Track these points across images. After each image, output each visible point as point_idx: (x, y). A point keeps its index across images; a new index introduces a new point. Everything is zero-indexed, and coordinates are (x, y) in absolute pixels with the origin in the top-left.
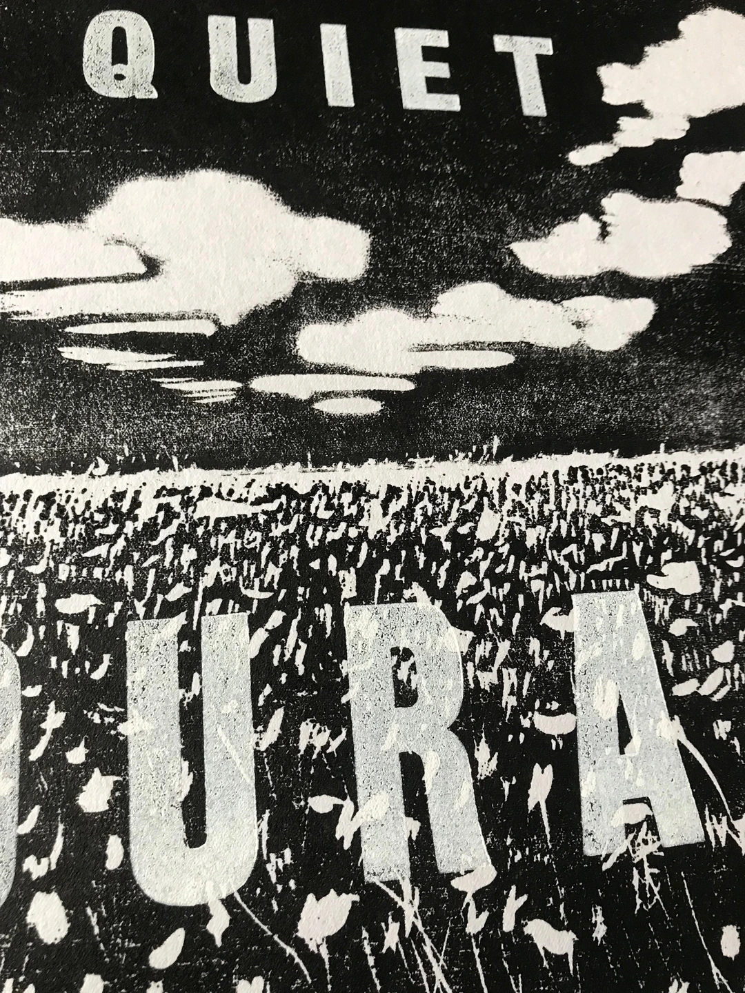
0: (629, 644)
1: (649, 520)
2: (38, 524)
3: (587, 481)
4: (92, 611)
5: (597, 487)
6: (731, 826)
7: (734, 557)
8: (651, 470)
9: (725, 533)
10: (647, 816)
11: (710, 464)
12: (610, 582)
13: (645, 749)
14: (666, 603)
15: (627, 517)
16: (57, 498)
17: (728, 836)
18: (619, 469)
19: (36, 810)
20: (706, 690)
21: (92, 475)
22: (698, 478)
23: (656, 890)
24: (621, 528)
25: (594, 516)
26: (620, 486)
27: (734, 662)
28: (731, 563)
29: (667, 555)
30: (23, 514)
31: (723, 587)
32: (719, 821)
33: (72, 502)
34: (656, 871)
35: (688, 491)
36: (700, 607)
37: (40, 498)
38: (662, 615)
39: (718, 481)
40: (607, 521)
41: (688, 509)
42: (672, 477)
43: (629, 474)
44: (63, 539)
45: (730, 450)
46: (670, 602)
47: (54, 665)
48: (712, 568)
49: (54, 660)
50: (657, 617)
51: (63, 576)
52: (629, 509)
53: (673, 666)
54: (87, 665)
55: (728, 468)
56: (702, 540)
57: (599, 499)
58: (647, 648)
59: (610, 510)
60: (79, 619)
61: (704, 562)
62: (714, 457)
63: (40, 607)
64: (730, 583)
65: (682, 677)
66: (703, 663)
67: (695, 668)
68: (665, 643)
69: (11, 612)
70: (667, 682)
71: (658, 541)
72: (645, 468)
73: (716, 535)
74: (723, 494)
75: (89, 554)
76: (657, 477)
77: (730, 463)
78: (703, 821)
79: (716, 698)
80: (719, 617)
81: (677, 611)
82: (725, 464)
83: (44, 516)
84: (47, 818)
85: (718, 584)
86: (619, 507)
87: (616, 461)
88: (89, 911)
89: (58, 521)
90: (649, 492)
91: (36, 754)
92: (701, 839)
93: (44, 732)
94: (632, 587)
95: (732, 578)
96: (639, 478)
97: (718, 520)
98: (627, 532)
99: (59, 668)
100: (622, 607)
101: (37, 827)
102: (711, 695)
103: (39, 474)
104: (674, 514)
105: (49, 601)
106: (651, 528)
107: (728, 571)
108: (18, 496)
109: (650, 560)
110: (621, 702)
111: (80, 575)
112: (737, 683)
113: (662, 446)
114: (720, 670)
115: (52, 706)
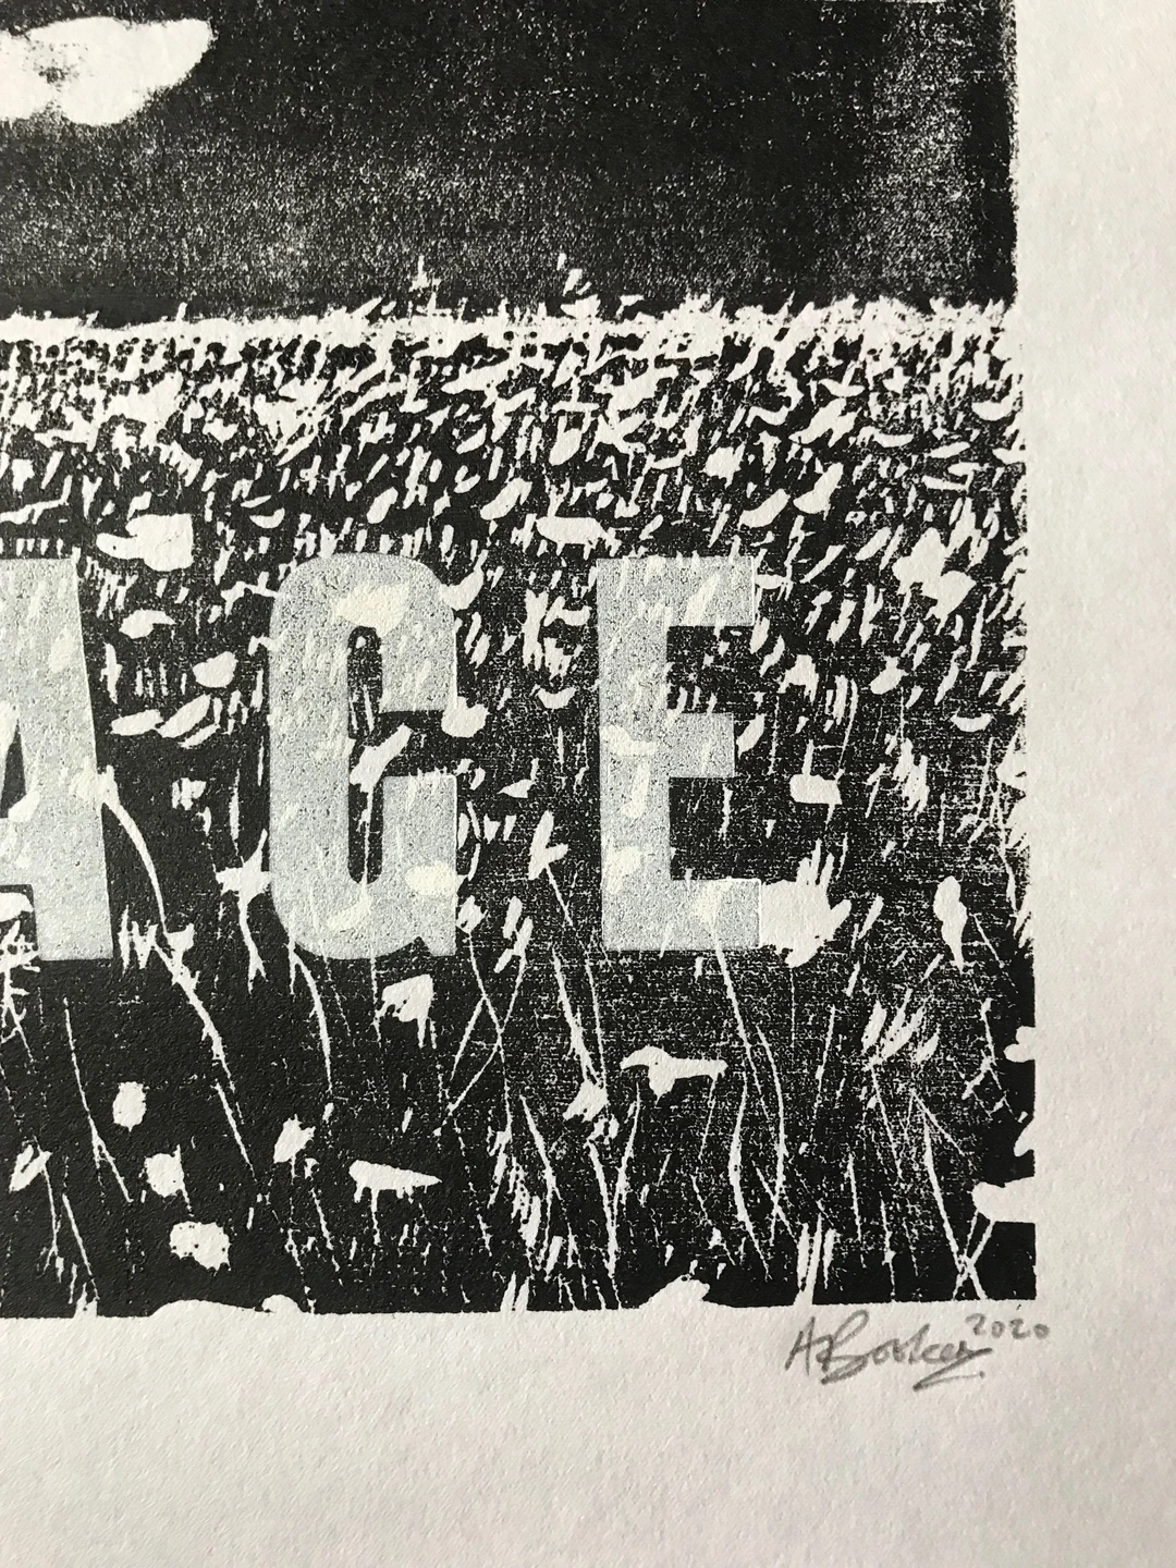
0: (45, 647)
1: (121, 440)
3: (25, 366)
5: (41, 378)
6: (161, 940)
7: (265, 510)
8: (149, 350)
9: (260, 467)
10: (23, 913)
11: (265, 343)
12: (31, 542)
13: (44, 815)
14: (122, 583)
15: (83, 432)
17: (153, 953)
18: (90, 348)
20: (171, 730)
22: (237, 365)
23: (17, 1019)
24: (68, 451)
25: (25, 430)
26: (84, 378)
27: (231, 688)
28: (260, 521)
29: (141, 501)
31: (235, 562)
32: (143, 932)
34: (23, 992)
35: (207, 391)
36: (184, 592)
38: (111, 603)
39: (273, 374)
40: (46, 439)
41: (199, 423)
42: (184, 365)
43: (105, 358)
45: (313, 318)
46: (131, 581)
48: (220, 526)
50: (102, 605)
52: (89, 419)
53: (118, 686)
55: (300, 351)
56: (212, 477)
57: (39, 401)
58: (77, 655)
59: (54, 420)
61: (208, 516)
62: (278, 329)
64: (248, 555)
65: (133, 705)
66: (173, 684)
67: (158, 692)
68: (110, 650)
70: (104, 711)
71: (131, 476)
72: (138, 349)
73: (244, 469)
74: (274, 398)
76: (157, 362)
77: (305, 341)
78: (116, 929)
79: (186, 744)
80: (216, 611)
81: (140, 597)
82: (295, 343)
85: (224, 556)
86: (71, 414)
87: (86, 333)
90: (134, 389)
92: (106, 950)
94: (67, 551)
95: (256, 547)
96: (121, 365)
97: (252, 443)
98: (79, 459)
100: (42, 586)
102: (181, 738)
104: (171, 432)
106: (122, 453)
107: (248, 534)
109: (109, 508)
110: (17, 737)
112: (231, 722)
113: (183, 307)
114: (204, 700)
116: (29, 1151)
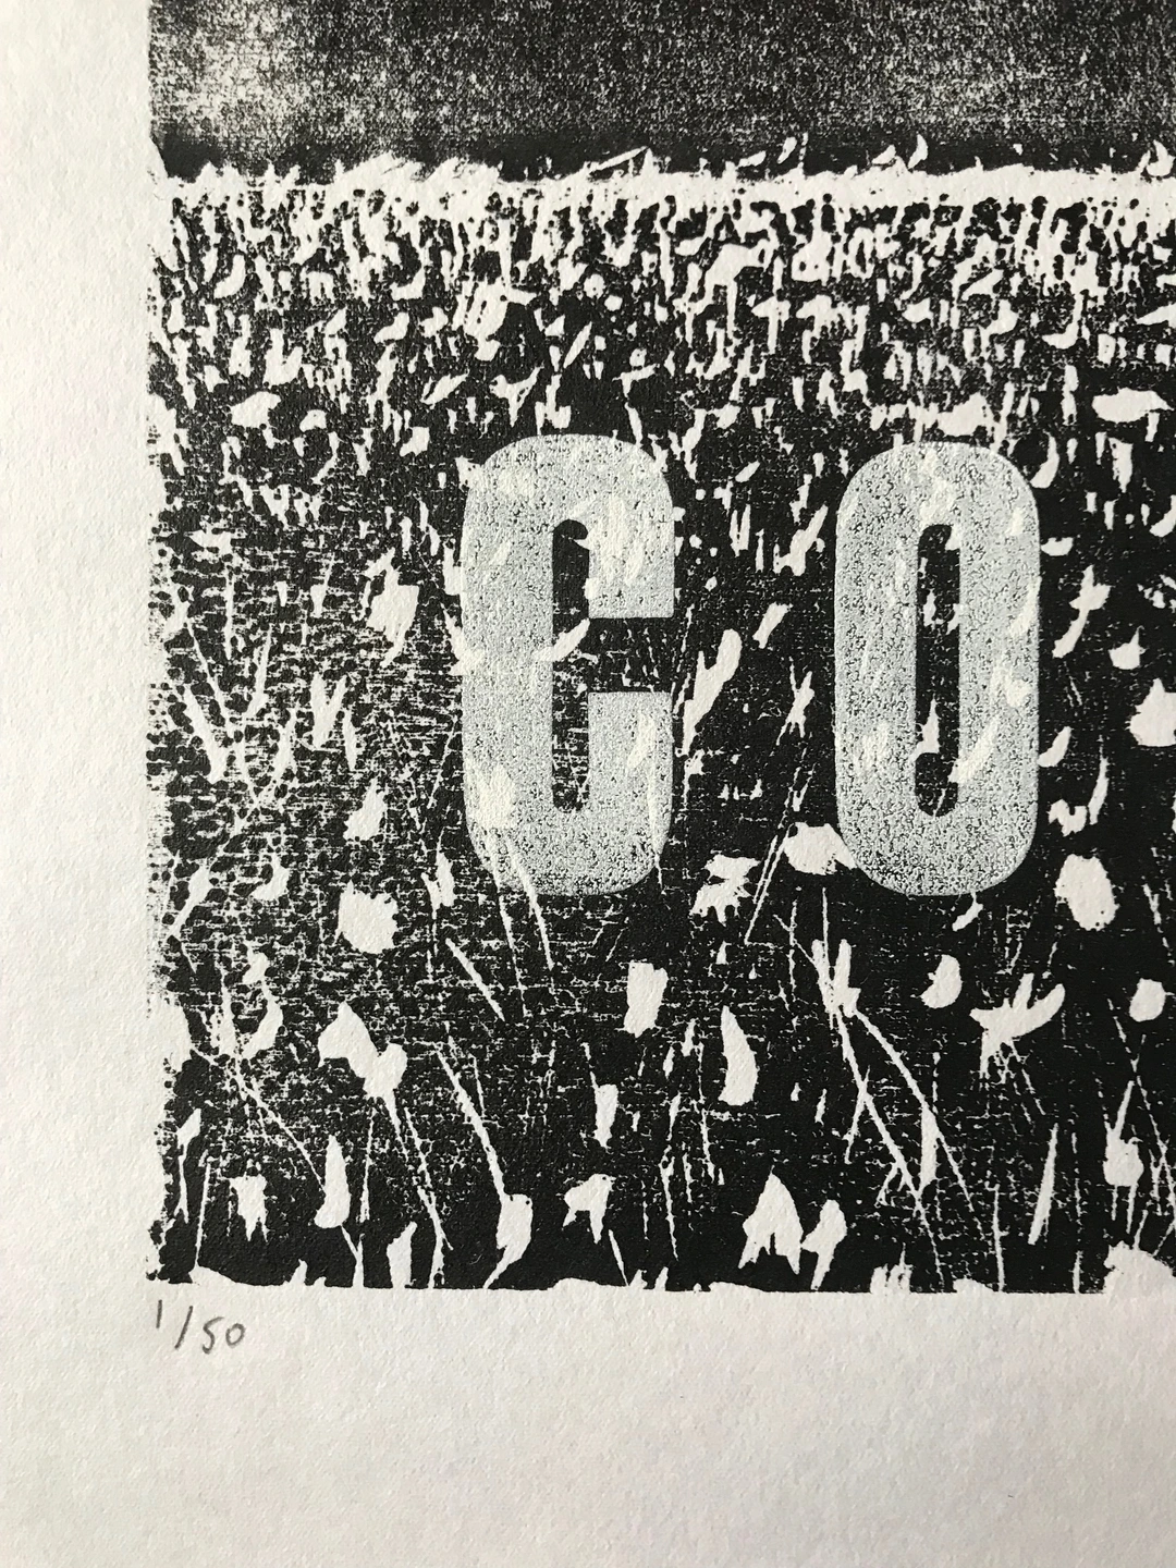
2: (1059, 260)
4: (1154, 420)
16: (1089, 214)
19: (1065, 735)
21: (1146, 176)
30: (1032, 240)
33: (1114, 224)
37: (1060, 213)
44: (1104, 291)
47: (1091, 507)
49: (1091, 497)
51: (1105, 355)
54: (1145, 510)
60: (1131, 432)
63: (1069, 407)
69: (1021, 412)
75: (1148, 319)
83: (1069, 246)
84: (1082, 748)
88: (1147, 890)
89: (1093, 257)
91: (1063, 647)
93: (1075, 614)
99: (1100, 514)
101: (1067, 759)
103: (1055, 168)
105: (1083, 397)
108: (1022, 208)
111: (1132, 356)
115: (1089, 572)
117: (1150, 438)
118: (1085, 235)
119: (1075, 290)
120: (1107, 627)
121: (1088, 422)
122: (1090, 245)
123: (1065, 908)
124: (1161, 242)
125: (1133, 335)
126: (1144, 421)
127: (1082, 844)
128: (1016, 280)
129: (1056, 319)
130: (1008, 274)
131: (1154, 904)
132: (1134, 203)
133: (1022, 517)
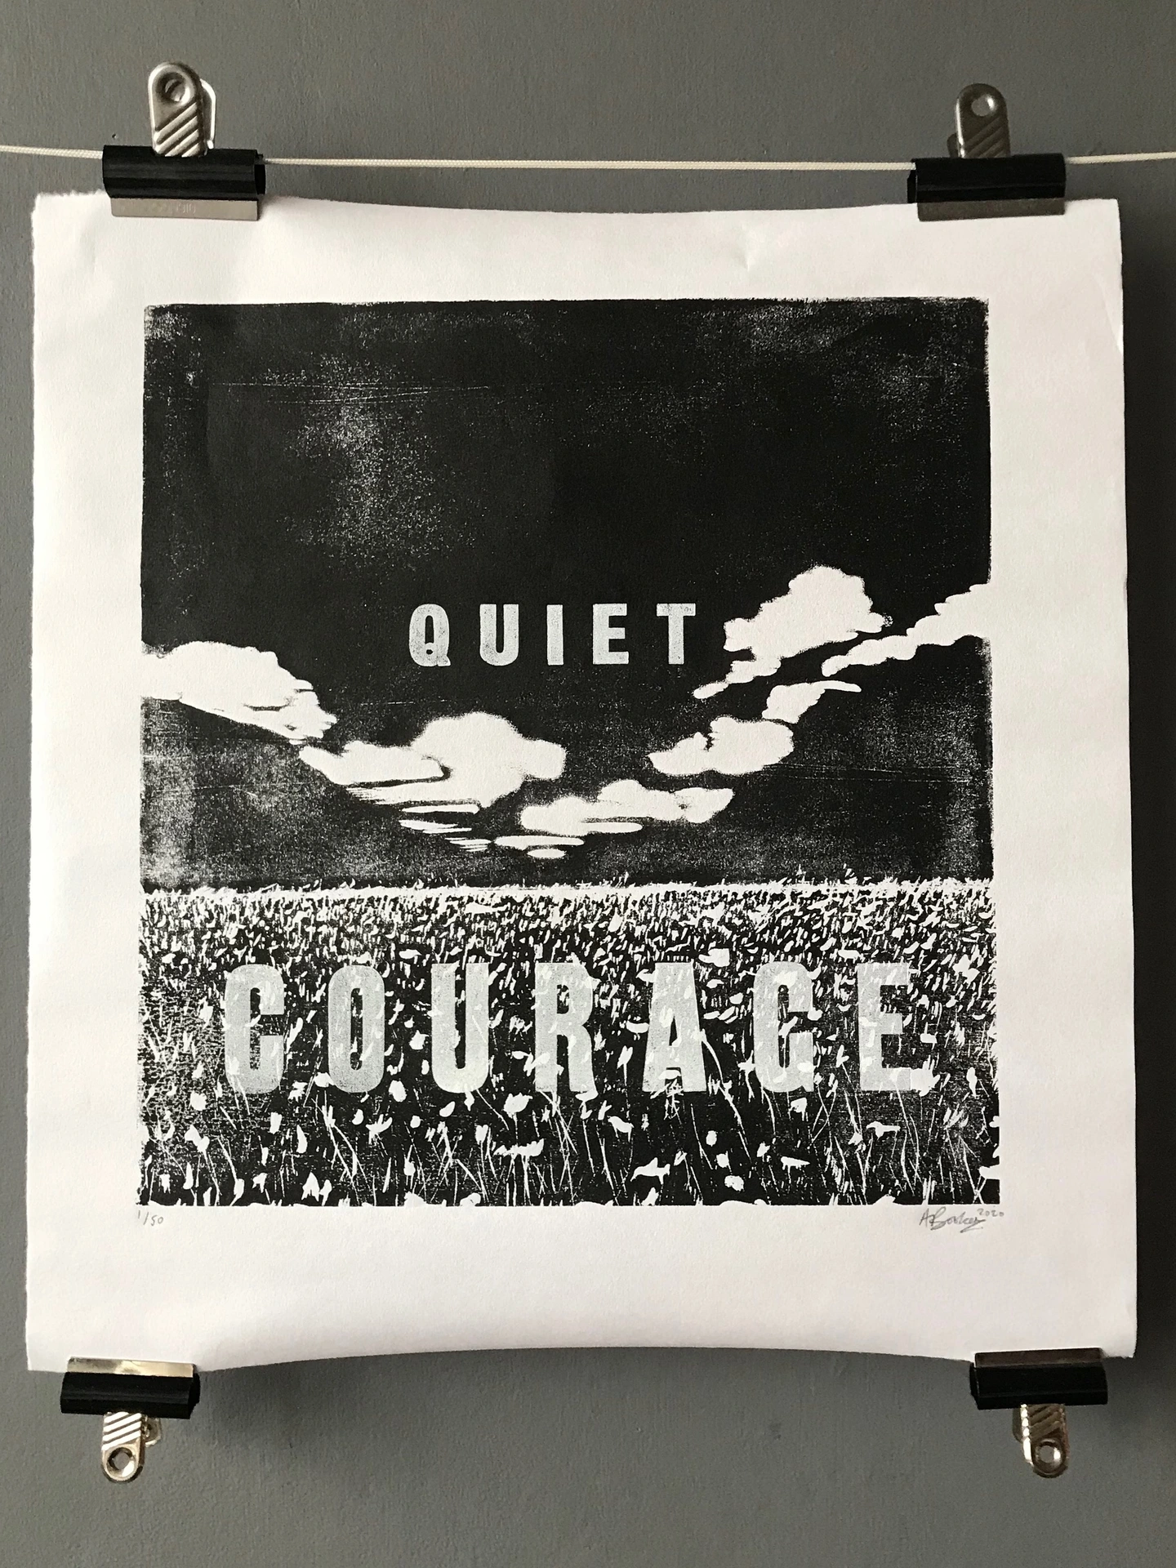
0: (683, 990)
1: (706, 924)
2: (391, 913)
3: (674, 899)
4: (416, 958)
5: (680, 903)
6: (722, 1086)
7: (752, 947)
8: (714, 895)
9: (750, 934)
10: (678, 1077)
11: (750, 892)
12: (678, 957)
13: (683, 1044)
14: (707, 970)
15: (694, 922)
16: (399, 900)
17: (719, 1090)
18: (695, 894)
19: (392, 1046)
20: (722, 1018)
21: (416, 889)
22: (742, 900)
23: (676, 1110)
24: (689, 929)
25: (675, 921)
26: (693, 904)
27: (741, 1004)
28: (750, 951)
29: (713, 944)
30: (383, 908)
31: (743, 964)
32: (716, 1083)
33: (406, 903)
34: (678, 1102)
35: (733, 908)
36: (727, 974)
37: (392, 900)
38: (704, 977)
39: (753, 903)
40: (682, 924)
41: (730, 919)
42: (725, 900)
43: (700, 897)
44: (403, 922)
45: (765, 884)
46: (710, 970)
47: (399, 983)
48: (738, 953)
49: (399, 980)
50: (701, 978)
51: (403, 940)
52: (696, 917)
53: (706, 1003)
54: (414, 983)
55: (761, 895)
56: (735, 937)
57: (679, 911)
58: (693, 993)
59: (684, 918)
60: (410, 961)
61: (734, 949)
62: (754, 888)
63: (393, 955)
64: (747, 962)
65: (710, 1009)
66: (723, 1003)
67: (719, 1006)
68: (703, 992)
69: (379, 956)
70: (702, 1012)
71: (709, 936)
72: (710, 894)
73: (745, 934)
74: (754, 911)
75: (415, 930)
76: (716, 899)
77: (763, 892)
78: (707, 1082)
79: (727, 1022)
80: (737, 980)
81: (713, 975)
82: (760, 892)
83: (394, 909)
84: (397, 1050)
85: (739, 962)
86: (690, 916)
87: (694, 889)
88: (415, 1090)
89: (400, 912)
90: (709, 907)
91: (391, 1022)
92: (704, 1089)
93: (394, 1012)
94: (689, 960)
95: (749, 959)
96: (705, 899)
97: (747, 926)
98: (693, 930)
99: (401, 984)
100: (682, 971)
101: (392, 1053)
102: (726, 1020)
103: (391, 887)
104: (722, 922)
105: (397, 952)
106: (706, 929)
107: (747, 955)
108: (381, 899)
109: (703, 946)
110: (674, 1020)
111: (410, 940)
112: (741, 1015)
113: (724, 880)
114: (733, 1008)
115: (398, 1001)
116: (680, 1152)
117: (415, 963)
118: (398, 906)
119: (395, 922)
120: (403, 1016)
121: (398, 959)
122: (400, 909)
123: (392, 1096)
124: (419, 908)
125: (410, 934)
126: (413, 958)
127: (397, 1077)
128: (379, 919)
129: (389, 930)
130: (376, 918)
131: (417, 1094)
132: (412, 897)
133: (380, 985)
